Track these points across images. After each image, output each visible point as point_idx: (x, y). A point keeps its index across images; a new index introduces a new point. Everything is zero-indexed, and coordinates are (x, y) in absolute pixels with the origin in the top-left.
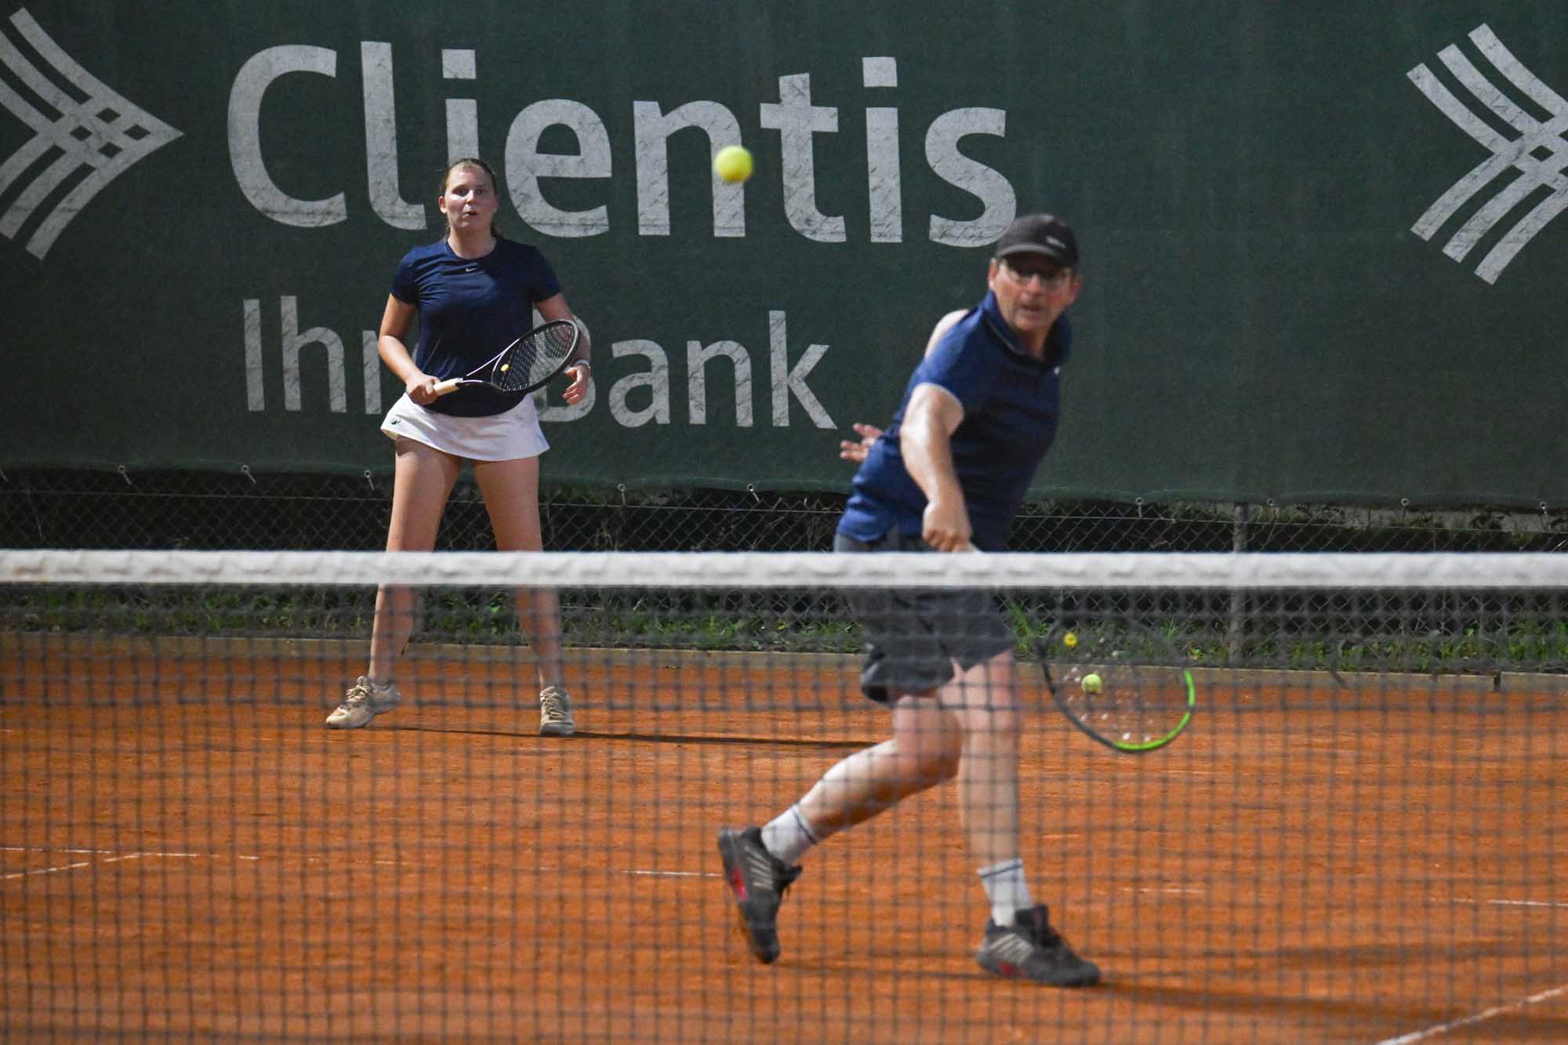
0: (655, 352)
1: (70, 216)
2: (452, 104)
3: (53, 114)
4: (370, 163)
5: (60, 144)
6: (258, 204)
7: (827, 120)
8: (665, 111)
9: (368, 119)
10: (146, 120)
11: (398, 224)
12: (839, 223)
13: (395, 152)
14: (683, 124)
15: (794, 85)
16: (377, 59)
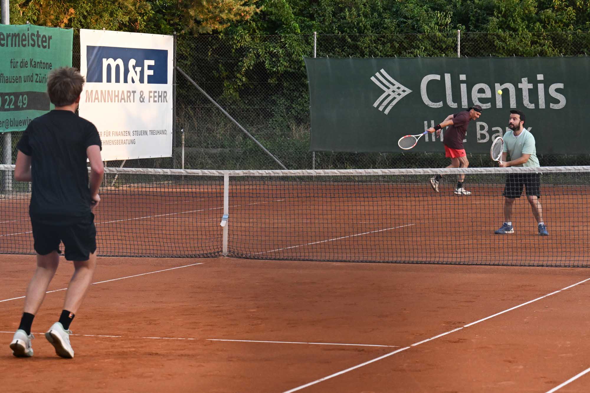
0: (499, 129)
1: (392, 107)
2: (461, 85)
3: (388, 88)
4: (447, 96)
5: (390, 94)
6: (426, 104)
7: (531, 86)
8: (501, 85)
9: (446, 88)
10: (406, 89)
11: (452, 107)
12: (533, 105)
14: (504, 87)
15: (525, 80)
16: (448, 77)
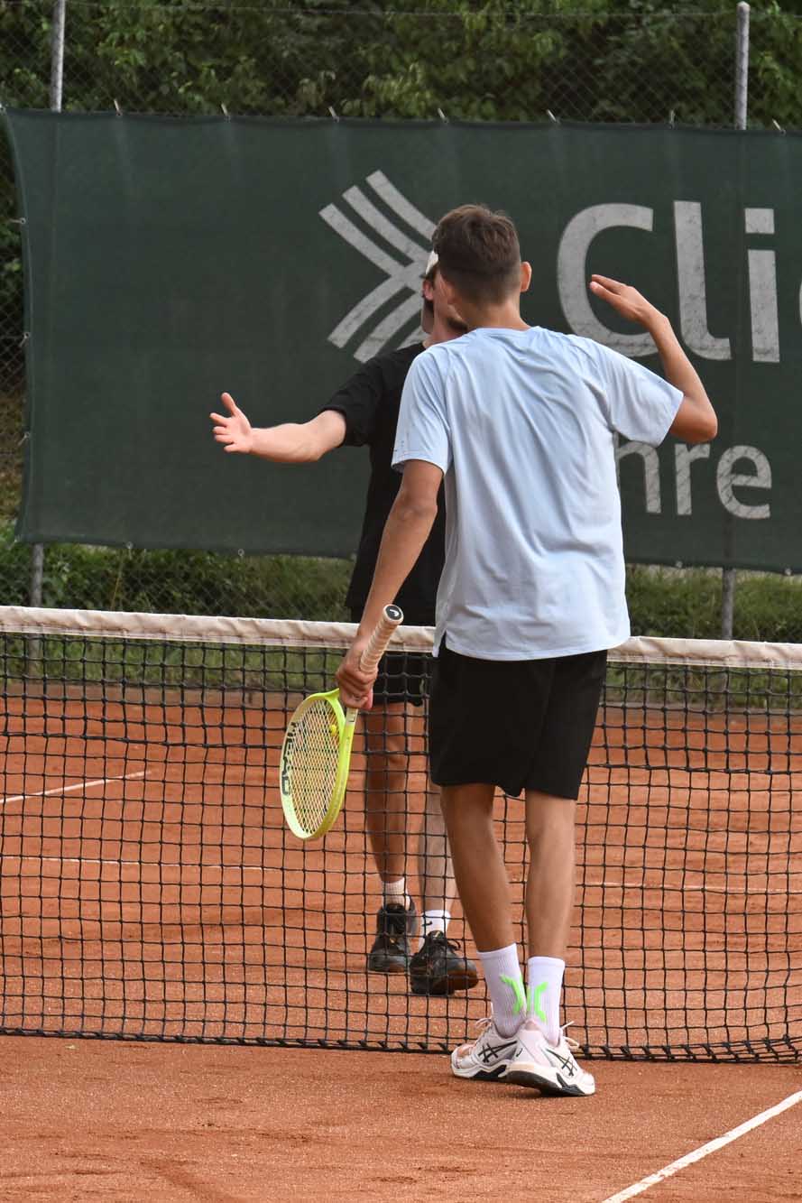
2: (753, 255)
3: (404, 260)
4: (682, 303)
5: (409, 285)
9: (680, 263)
11: (706, 355)
13: (704, 295)
16: (688, 217)
